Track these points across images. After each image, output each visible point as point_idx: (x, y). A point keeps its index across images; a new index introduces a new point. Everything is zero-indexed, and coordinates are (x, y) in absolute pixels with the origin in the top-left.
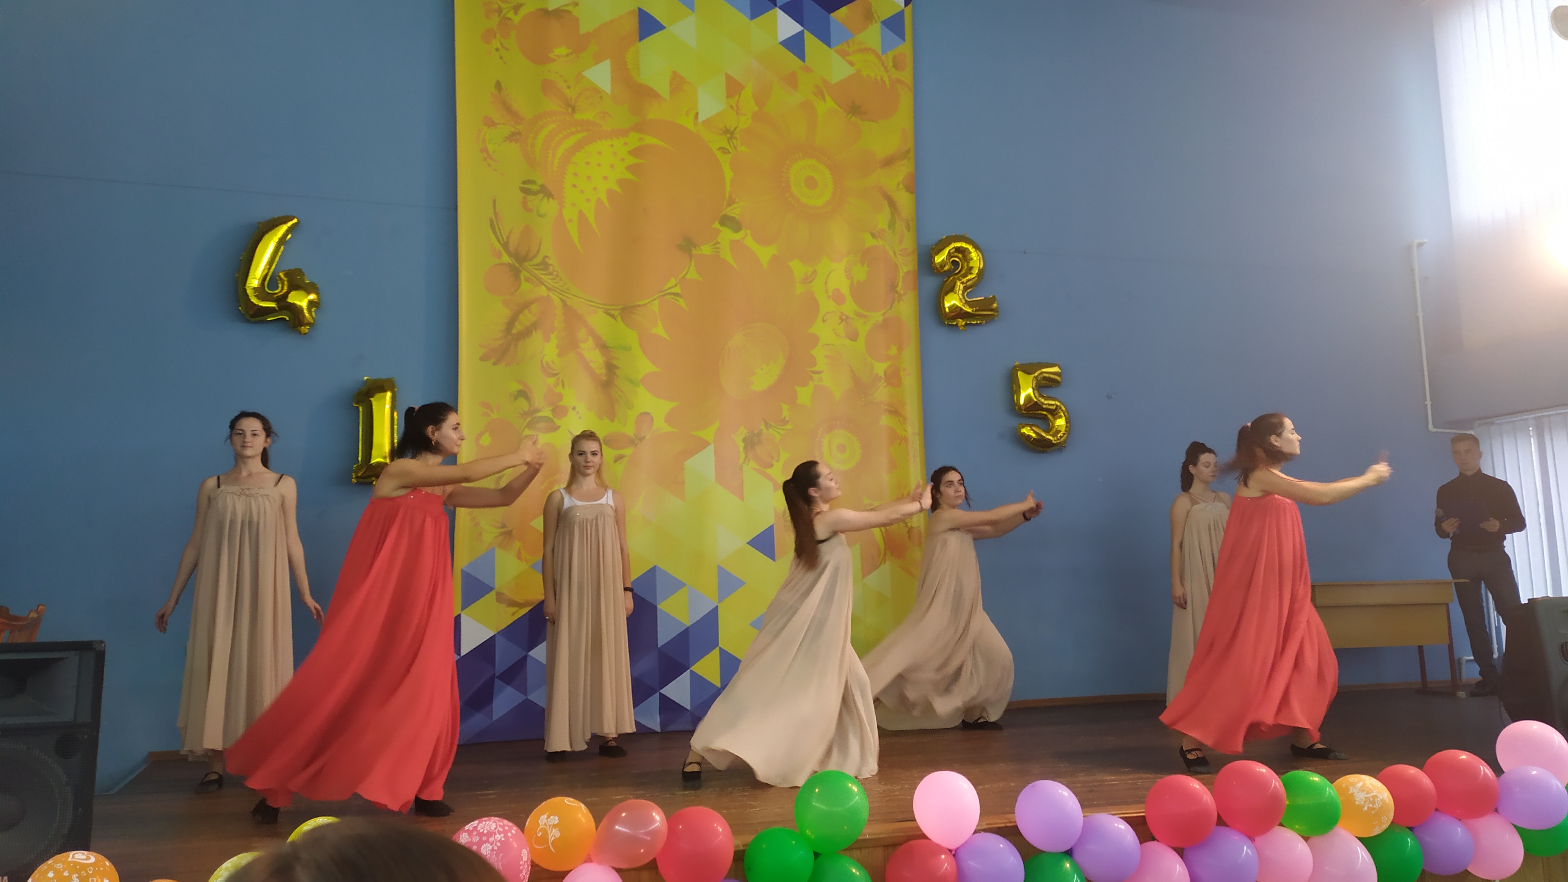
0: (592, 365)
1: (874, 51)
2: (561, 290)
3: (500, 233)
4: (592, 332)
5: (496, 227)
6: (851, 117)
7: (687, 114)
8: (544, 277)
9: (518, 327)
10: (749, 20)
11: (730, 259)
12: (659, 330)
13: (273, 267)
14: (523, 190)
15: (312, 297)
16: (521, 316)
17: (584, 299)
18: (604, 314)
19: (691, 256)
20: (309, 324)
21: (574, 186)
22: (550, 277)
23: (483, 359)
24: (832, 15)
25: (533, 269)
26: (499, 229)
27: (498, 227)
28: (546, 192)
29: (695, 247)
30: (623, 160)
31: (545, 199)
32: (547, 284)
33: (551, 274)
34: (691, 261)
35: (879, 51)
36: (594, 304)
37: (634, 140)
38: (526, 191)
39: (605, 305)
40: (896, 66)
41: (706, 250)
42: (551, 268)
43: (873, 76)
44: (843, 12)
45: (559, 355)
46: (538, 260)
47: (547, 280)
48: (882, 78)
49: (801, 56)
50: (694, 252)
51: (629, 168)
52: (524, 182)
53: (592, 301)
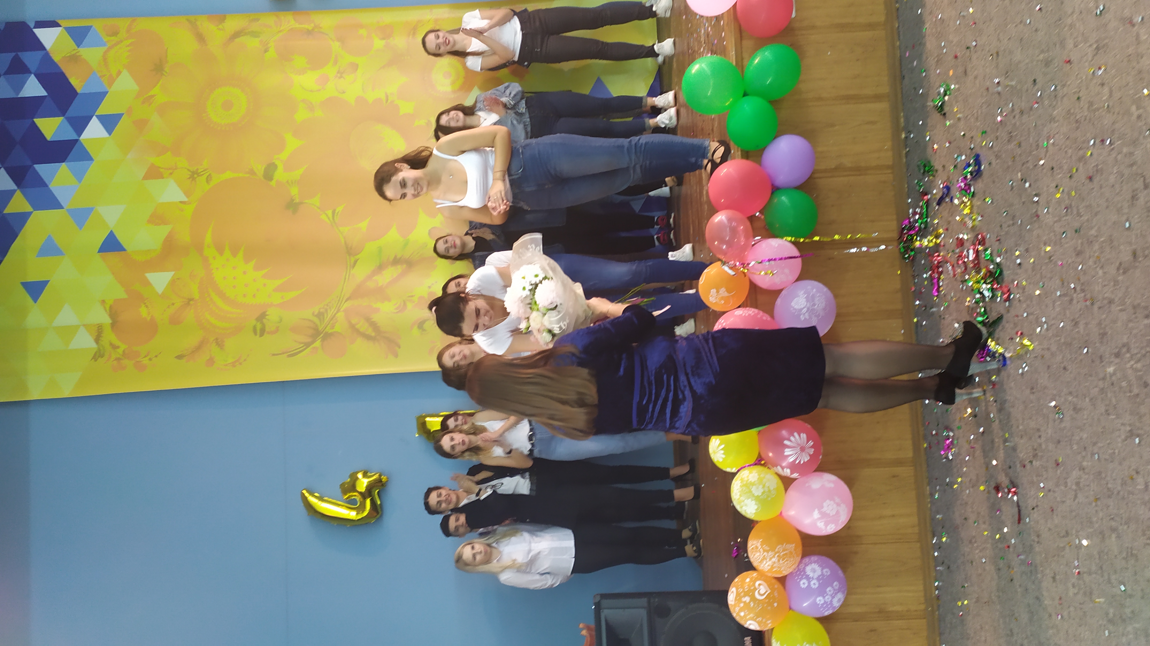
0: (395, 276)
1: (105, 53)
2: (339, 300)
3: (297, 349)
4: (370, 277)
5: (294, 352)
6: (167, 73)
7: (182, 210)
8: (329, 316)
9: (370, 332)
10: (94, 162)
11: (300, 171)
12: (364, 225)
13: (340, 503)
14: (262, 334)
15: (360, 475)
16: (362, 330)
17: (344, 283)
18: (355, 268)
19: (301, 203)
20: (380, 476)
21: (254, 296)
22: (329, 311)
23: (396, 355)
24: (79, 91)
25: (324, 322)
26: (295, 350)
27: (294, 350)
28: (262, 317)
29: (293, 200)
30: (228, 260)
31: (267, 317)
32: (335, 312)
33: (326, 310)
34: (305, 203)
35: (104, 49)
36: (347, 275)
37: (210, 252)
38: (263, 332)
39: (347, 268)
40: (115, 33)
41: (294, 191)
42: (322, 310)
43: (128, 54)
44: (75, 82)
45: (389, 300)
46: (316, 320)
47: (331, 313)
48: (128, 46)
49: (118, 117)
50: (297, 200)
51: (234, 254)
52: (255, 333)
53: (345, 279)
